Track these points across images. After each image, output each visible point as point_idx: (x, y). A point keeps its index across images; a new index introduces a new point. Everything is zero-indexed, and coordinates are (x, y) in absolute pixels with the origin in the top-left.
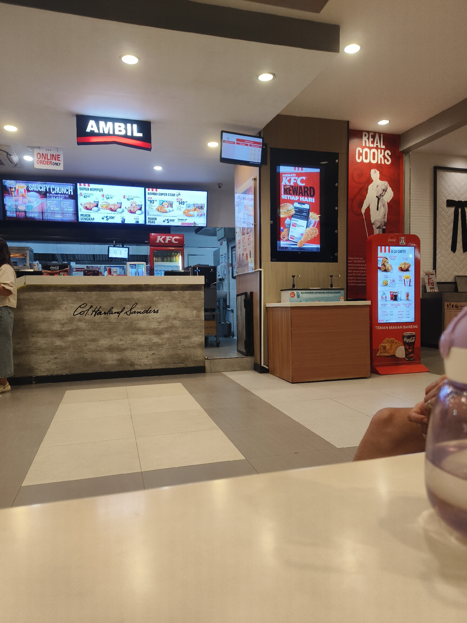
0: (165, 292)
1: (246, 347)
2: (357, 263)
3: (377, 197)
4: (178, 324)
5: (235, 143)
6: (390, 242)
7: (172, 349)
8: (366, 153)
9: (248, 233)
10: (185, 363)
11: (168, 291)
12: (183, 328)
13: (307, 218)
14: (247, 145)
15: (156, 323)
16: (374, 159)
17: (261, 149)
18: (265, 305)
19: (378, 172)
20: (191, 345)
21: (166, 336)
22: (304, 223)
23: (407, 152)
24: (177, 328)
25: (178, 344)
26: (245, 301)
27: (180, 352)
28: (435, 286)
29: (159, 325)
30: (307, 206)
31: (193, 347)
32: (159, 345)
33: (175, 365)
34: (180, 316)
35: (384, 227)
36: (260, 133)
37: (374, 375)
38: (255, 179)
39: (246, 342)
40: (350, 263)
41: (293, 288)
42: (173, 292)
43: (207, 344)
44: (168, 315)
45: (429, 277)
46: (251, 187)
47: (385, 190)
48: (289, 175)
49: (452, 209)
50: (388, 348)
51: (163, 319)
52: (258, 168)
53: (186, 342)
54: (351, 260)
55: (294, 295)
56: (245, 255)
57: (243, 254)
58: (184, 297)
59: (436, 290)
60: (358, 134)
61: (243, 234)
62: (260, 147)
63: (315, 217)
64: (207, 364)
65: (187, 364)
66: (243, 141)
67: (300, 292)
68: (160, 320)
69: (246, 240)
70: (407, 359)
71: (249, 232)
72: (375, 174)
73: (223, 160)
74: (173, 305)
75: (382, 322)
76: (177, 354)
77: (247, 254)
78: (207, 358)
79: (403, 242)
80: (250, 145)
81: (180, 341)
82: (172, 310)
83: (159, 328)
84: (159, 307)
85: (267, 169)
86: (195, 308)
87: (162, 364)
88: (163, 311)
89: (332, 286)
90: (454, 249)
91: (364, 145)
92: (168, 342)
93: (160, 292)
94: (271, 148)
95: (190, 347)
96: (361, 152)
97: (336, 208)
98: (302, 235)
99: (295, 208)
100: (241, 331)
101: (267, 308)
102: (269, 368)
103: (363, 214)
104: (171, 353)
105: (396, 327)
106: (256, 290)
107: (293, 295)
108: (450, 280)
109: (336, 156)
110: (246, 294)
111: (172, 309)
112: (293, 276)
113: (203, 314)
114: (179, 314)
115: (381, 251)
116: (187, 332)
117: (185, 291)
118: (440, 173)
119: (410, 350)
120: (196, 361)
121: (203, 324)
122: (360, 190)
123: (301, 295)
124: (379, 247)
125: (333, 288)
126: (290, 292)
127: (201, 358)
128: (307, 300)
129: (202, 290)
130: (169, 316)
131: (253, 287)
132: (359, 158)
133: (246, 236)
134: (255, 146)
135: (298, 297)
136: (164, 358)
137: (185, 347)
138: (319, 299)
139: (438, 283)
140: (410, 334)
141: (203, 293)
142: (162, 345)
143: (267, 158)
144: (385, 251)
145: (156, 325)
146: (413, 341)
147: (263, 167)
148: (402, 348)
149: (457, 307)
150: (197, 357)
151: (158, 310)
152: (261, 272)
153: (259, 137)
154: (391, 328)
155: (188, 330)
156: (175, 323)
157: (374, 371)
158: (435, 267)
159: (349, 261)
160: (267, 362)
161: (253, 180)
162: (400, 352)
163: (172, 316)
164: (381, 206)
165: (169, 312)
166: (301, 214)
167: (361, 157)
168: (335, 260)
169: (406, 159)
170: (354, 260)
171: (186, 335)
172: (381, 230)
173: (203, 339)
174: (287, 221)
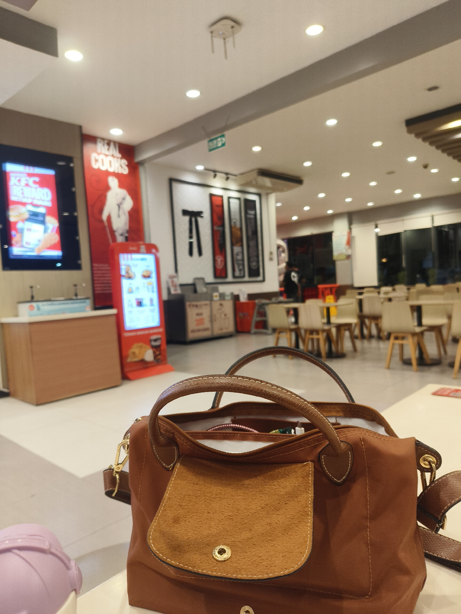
2: (103, 270)
3: (117, 204)
6: (131, 250)
8: (103, 159)
13: (43, 222)
16: (111, 167)
19: (116, 180)
23: (141, 163)
28: (178, 287)
30: (42, 210)
35: (127, 235)
37: (126, 382)
40: (95, 270)
41: (32, 299)
45: (172, 280)
47: (124, 199)
48: (19, 175)
49: (187, 218)
50: (137, 353)
55: (34, 307)
59: (179, 292)
60: (93, 139)
63: (53, 223)
67: (40, 304)
70: (155, 362)
72: (113, 182)
75: (130, 329)
79: (144, 250)
89: (76, 295)
90: (191, 253)
91: (99, 151)
96: (97, 158)
97: (76, 214)
98: (39, 241)
99: (29, 211)
101: (2, 324)
102: (9, 391)
103: (105, 222)
105: (143, 333)
107: (32, 308)
109: (70, 159)
112: (32, 287)
115: (123, 259)
118: (175, 185)
119: (158, 353)
122: (99, 197)
123: (42, 308)
124: (121, 255)
125: (79, 298)
126: (28, 305)
128: (49, 313)
135: (39, 309)
138: (63, 311)
139: (181, 285)
140: (157, 337)
144: (127, 259)
146: (159, 343)
148: (151, 351)
149: (197, 306)
154: (139, 333)
157: (126, 378)
158: (176, 270)
159: (93, 268)
160: (7, 385)
162: (149, 356)
164: (122, 215)
166: (35, 217)
167: (97, 164)
169: (141, 170)
170: (100, 267)
172: (124, 237)
174: (20, 225)
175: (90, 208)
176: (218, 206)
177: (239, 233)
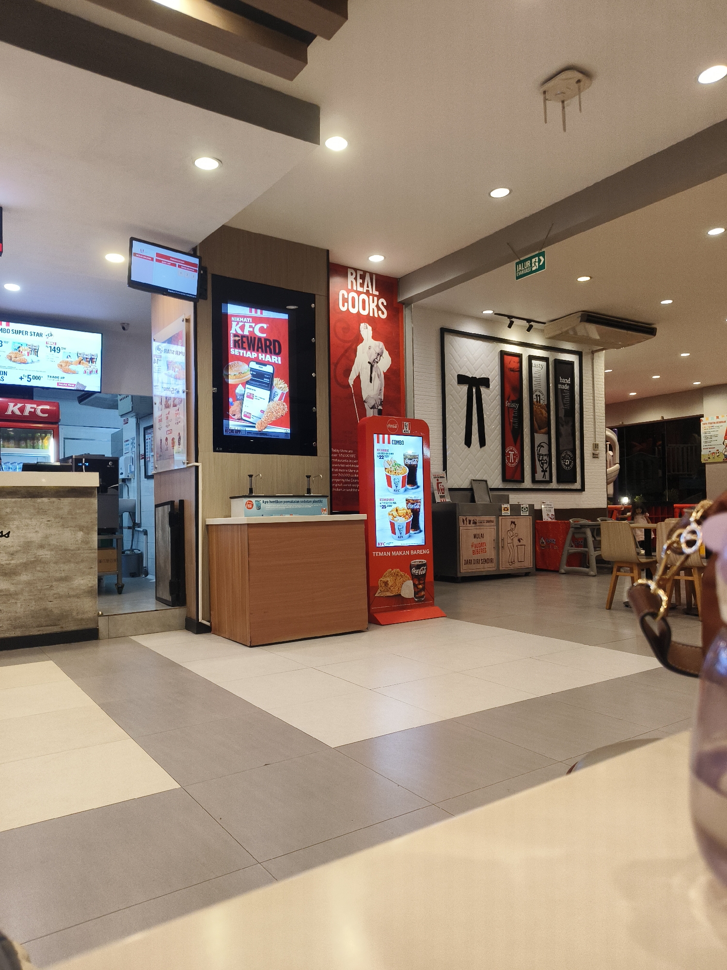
0: (23, 500)
1: (171, 593)
2: (345, 458)
3: (369, 363)
4: (47, 556)
5: (155, 260)
6: (389, 428)
7: (35, 601)
8: (353, 298)
9: (175, 406)
10: (59, 625)
11: (30, 499)
12: (56, 563)
13: (270, 387)
14: (175, 265)
15: (4, 555)
16: (364, 309)
17: (196, 275)
18: (204, 521)
19: (370, 328)
20: (71, 593)
21: (24, 577)
22: (265, 393)
23: (407, 303)
24: (45, 563)
25: (47, 592)
26: (171, 515)
27: (50, 605)
28: (446, 493)
29: (10, 558)
30: (269, 369)
31: (74, 596)
32: (11, 595)
33: (39, 629)
34: (52, 542)
35: (380, 407)
36: (195, 250)
37: (372, 625)
38: (187, 321)
39: (171, 583)
40: (335, 458)
41: (251, 494)
42: (39, 500)
43: (103, 590)
44: (29, 540)
45: (438, 480)
46: (181, 332)
47: (380, 355)
48: (242, 319)
49: (465, 388)
50: (390, 584)
51: (19, 548)
52: (192, 304)
53: (62, 588)
54: (336, 453)
55: (253, 505)
56: (170, 441)
57: (167, 439)
58: (58, 509)
59: (448, 500)
60: (342, 270)
61: (167, 406)
62: (195, 271)
63: (281, 387)
64: (102, 624)
65: (64, 626)
66: (168, 258)
67: (261, 500)
68: (12, 550)
69: (171, 416)
70: (416, 600)
71: (177, 403)
72: (366, 331)
73: (133, 284)
74: (38, 524)
75: (383, 546)
76: (45, 609)
77: (173, 439)
78: (102, 614)
79: (408, 429)
80: (180, 266)
81: (51, 586)
82: (36, 531)
83: (10, 564)
84: (12, 526)
85: (207, 306)
86: (81, 528)
87: (15, 628)
88: (18, 534)
89: (309, 491)
90: (468, 442)
91: (350, 287)
92: (27, 589)
93: (13, 500)
94: (213, 275)
95: (70, 597)
96: (346, 296)
97: (313, 375)
98: (262, 412)
99: (252, 370)
100: (162, 565)
101: (208, 525)
102: (211, 624)
103: (352, 386)
104: (33, 608)
105: (400, 553)
106: (190, 498)
107: (250, 506)
108: (465, 484)
109: (312, 298)
110: (172, 503)
111: (37, 529)
112: (251, 476)
113: (95, 538)
114: (50, 539)
115: (378, 442)
116: (64, 570)
117: (62, 499)
118: (448, 338)
119: (421, 586)
120: (82, 619)
121: (95, 555)
122: (346, 351)
123: (263, 505)
124: (375, 436)
125: (312, 495)
126: (246, 500)
127: (91, 615)
128: (272, 513)
129: (95, 497)
130: (31, 542)
131: (183, 492)
132: (343, 306)
133: (173, 410)
134: (187, 269)
135: (259, 508)
136: (19, 618)
137: (60, 597)
138: (291, 512)
139: (450, 490)
140: (420, 562)
141: (94, 502)
142: (16, 594)
143: (206, 290)
144: (384, 442)
145: (4, 559)
146: (424, 572)
147: (201, 302)
148: (410, 583)
149: (475, 523)
150: (83, 613)
151: (9, 532)
152: (197, 467)
153: (194, 255)
154: (394, 553)
155: (66, 567)
156: (42, 555)
157: (374, 621)
158: (445, 468)
159: (332, 455)
160: (208, 616)
161: (185, 321)
162: (408, 590)
163: (37, 542)
164: (375, 378)
165: (29, 535)
166: (260, 379)
167: (346, 304)
168: (313, 452)
169: (407, 313)
170: (340, 453)
171: (63, 575)
172: (376, 411)
173: (95, 582)
174: (239, 390)
175: (332, 367)
176: (512, 370)
177: (544, 412)
